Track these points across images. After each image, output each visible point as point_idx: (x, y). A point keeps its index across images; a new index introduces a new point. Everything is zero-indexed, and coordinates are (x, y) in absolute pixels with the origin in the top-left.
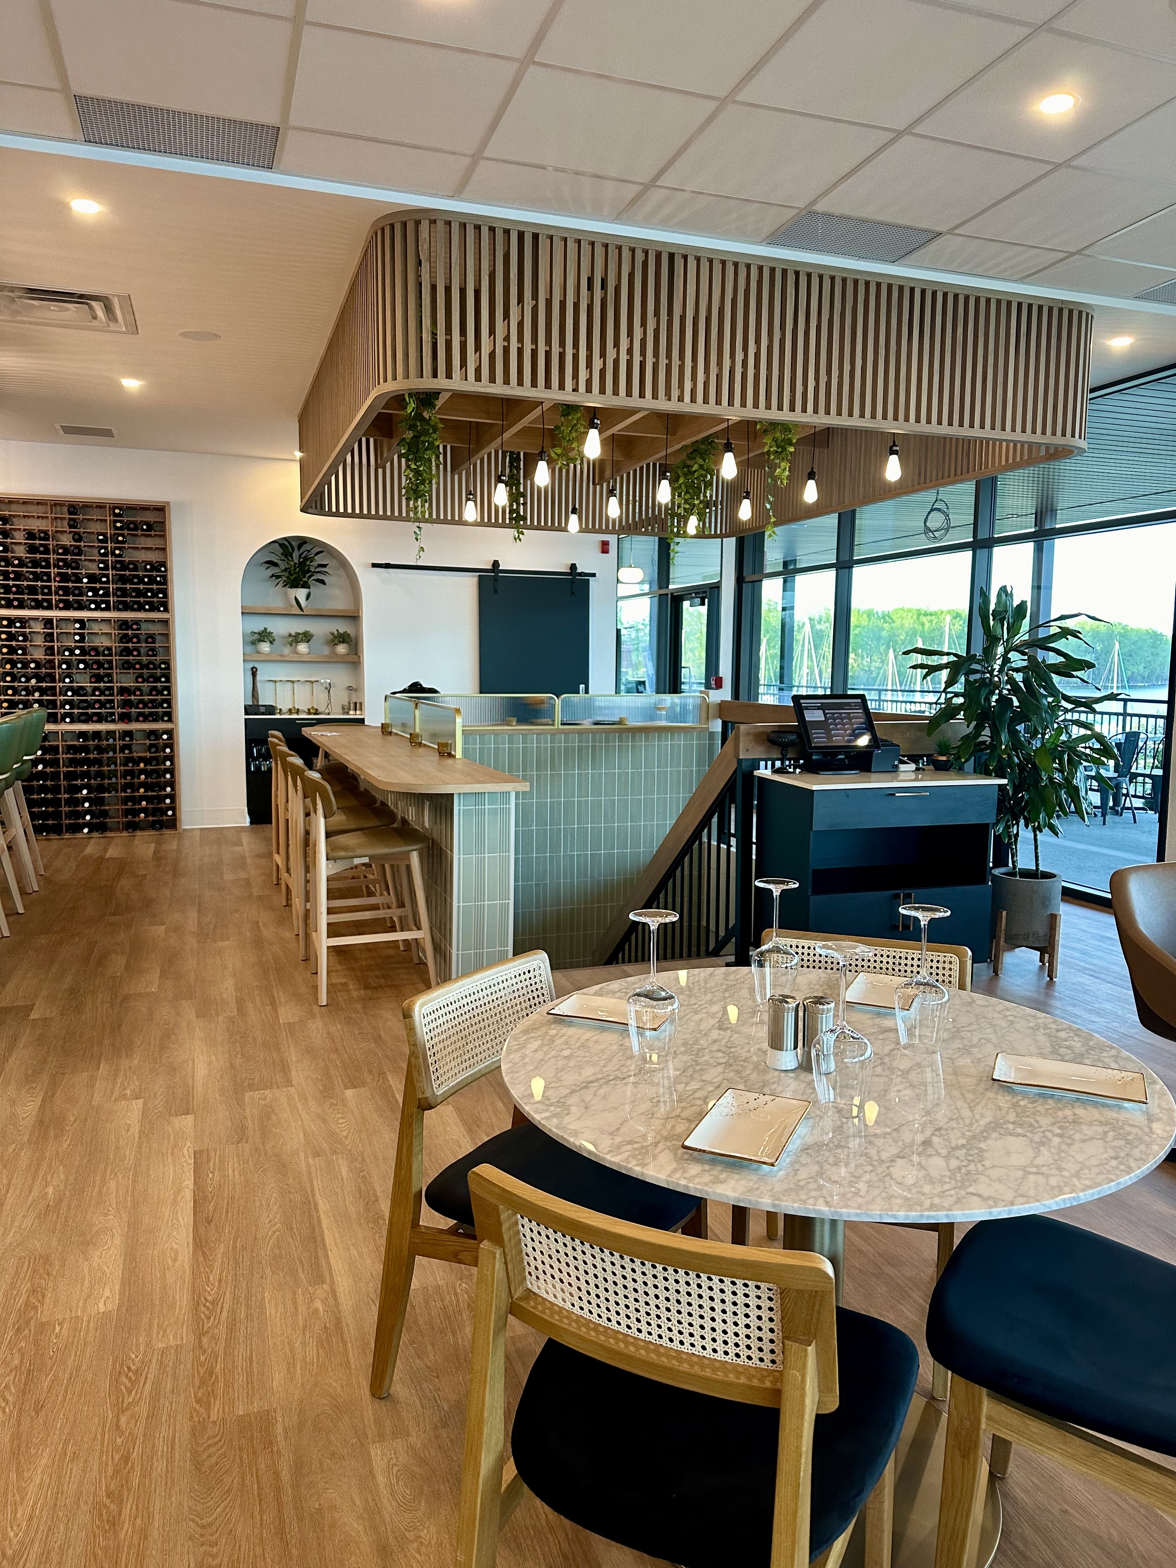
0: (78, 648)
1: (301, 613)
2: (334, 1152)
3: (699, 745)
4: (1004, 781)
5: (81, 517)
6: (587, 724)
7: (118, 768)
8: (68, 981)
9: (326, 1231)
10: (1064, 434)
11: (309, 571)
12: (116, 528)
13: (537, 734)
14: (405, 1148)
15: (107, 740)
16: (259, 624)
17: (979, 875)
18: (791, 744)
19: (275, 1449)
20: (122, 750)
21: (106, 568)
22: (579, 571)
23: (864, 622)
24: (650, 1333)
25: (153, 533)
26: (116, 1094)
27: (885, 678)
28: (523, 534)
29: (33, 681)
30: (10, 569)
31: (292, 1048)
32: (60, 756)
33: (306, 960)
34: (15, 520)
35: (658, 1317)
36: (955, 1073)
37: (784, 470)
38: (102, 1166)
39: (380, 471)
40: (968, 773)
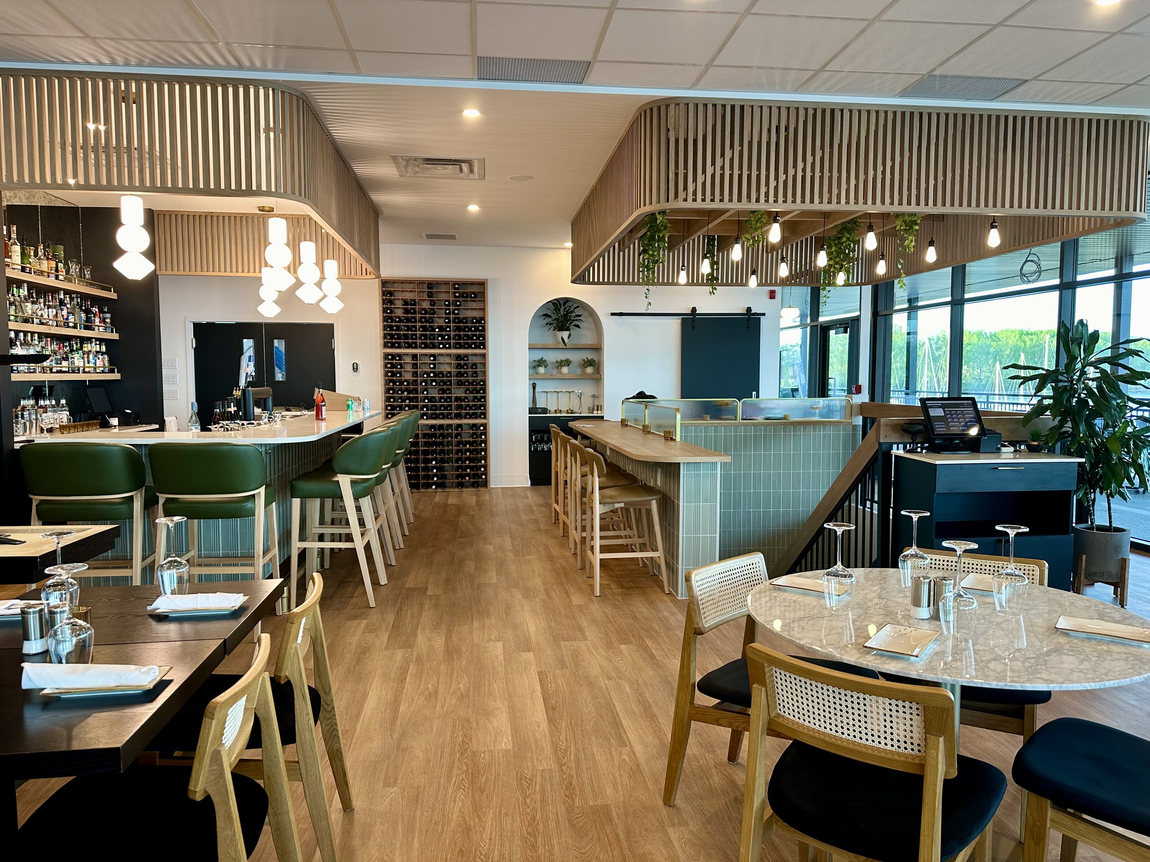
0: (431, 372)
1: (565, 347)
2: (620, 678)
3: (844, 435)
4: (1083, 460)
5: (435, 290)
6: (760, 419)
7: (454, 448)
8: (444, 575)
9: (622, 720)
10: (1127, 209)
11: (570, 320)
12: (456, 297)
13: (724, 426)
14: (686, 657)
15: (448, 430)
16: (538, 355)
17: (1065, 528)
18: (919, 432)
19: (614, 823)
20: (456, 437)
21: (449, 322)
22: (753, 312)
23: (974, 339)
24: (849, 735)
25: (477, 299)
26: (486, 638)
27: (993, 384)
28: (716, 289)
29: (406, 393)
30: (393, 324)
31: (583, 619)
32: (420, 440)
33: (583, 568)
34: (396, 293)
35: (854, 725)
36: (1031, 625)
37: (912, 241)
38: (487, 676)
39: (621, 253)
40: (1057, 454)
